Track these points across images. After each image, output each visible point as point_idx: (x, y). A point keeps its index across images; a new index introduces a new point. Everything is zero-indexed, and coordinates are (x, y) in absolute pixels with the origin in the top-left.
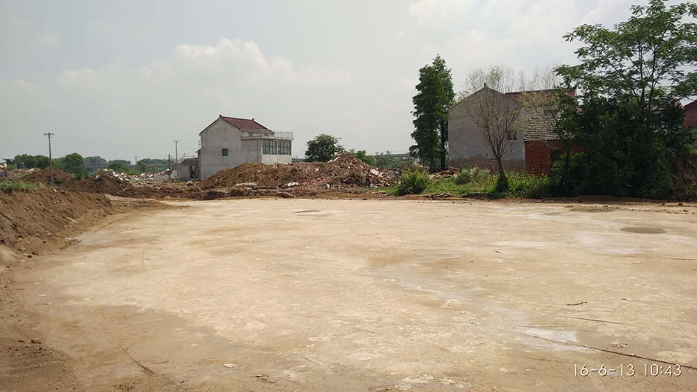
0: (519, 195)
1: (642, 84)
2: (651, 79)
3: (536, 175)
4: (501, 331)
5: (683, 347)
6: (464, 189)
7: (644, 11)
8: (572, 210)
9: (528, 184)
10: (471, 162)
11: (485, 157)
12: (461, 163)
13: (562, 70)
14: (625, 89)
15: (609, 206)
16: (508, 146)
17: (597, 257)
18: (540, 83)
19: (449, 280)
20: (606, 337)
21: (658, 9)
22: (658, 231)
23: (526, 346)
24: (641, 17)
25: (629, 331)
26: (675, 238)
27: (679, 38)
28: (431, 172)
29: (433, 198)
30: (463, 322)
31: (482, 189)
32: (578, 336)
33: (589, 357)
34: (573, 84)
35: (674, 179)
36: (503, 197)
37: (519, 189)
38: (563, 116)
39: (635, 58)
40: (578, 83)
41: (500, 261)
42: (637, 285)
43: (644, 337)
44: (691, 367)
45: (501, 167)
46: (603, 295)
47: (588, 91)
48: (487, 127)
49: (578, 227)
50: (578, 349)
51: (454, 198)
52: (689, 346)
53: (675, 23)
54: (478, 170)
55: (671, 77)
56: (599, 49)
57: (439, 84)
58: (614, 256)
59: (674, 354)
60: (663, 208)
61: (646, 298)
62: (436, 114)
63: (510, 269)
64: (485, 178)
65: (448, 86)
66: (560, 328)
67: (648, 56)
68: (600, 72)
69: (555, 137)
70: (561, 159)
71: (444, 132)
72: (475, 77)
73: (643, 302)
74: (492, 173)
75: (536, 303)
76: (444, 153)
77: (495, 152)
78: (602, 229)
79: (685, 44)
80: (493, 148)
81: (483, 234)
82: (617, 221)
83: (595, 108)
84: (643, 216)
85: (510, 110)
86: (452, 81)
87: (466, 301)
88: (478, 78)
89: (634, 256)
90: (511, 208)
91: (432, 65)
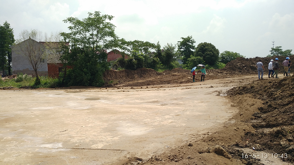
0: (45, 87)
1: (93, 43)
2: (96, 41)
3: (52, 78)
4: (29, 148)
5: (100, 142)
6: (20, 84)
7: (93, 15)
8: (67, 92)
9: (49, 82)
10: (23, 72)
11: (30, 70)
12: (18, 72)
13: (63, 34)
14: (87, 44)
15: (82, 90)
16: (40, 65)
17: (74, 111)
18: (53, 39)
19: (7, 128)
20: (74, 143)
21: (98, 15)
22: (98, 99)
23: (40, 153)
24: (92, 17)
25: (82, 139)
26: (103, 101)
27: (106, 27)
28: (3, 76)
29: (4, 89)
30: (11, 147)
31: (28, 84)
32: (63, 145)
33: (66, 152)
34: (67, 40)
35: (104, 79)
36: (38, 88)
37: (45, 84)
38: (63, 53)
39: (91, 33)
40: (69, 40)
41: (33, 116)
42: (87, 121)
43: (87, 141)
44: (102, 149)
45: (37, 75)
46: (74, 126)
47: (73, 44)
48: (30, 56)
49: (69, 99)
50: (62, 150)
51: (14, 89)
52: (102, 141)
53: (104, 21)
54: (26, 76)
55: (103, 41)
56: (77, 27)
57: (7, 35)
58: (81, 110)
59: (97, 145)
60: (101, 90)
61: (90, 125)
62: (5, 49)
63: (37, 120)
64: (30, 79)
65: (12, 36)
66: (55, 142)
67: (95, 32)
68: (78, 36)
69: (60, 62)
70: (63, 71)
71: (10, 57)
72: (24, 33)
73: (89, 127)
74: (33, 77)
75: (47, 133)
76: (10, 68)
77: (34, 67)
78: (78, 99)
79: (107, 29)
80: (33, 66)
81: (27, 105)
82: (84, 96)
83: (76, 51)
84: (93, 94)
85: (40, 50)
86: (14, 34)
87: (15, 136)
88: (26, 34)
89: (88, 109)
90: (41, 93)
91: (3, 26)
